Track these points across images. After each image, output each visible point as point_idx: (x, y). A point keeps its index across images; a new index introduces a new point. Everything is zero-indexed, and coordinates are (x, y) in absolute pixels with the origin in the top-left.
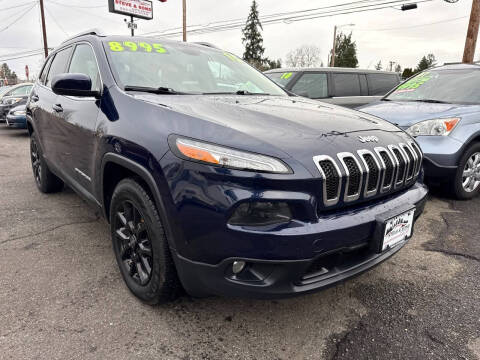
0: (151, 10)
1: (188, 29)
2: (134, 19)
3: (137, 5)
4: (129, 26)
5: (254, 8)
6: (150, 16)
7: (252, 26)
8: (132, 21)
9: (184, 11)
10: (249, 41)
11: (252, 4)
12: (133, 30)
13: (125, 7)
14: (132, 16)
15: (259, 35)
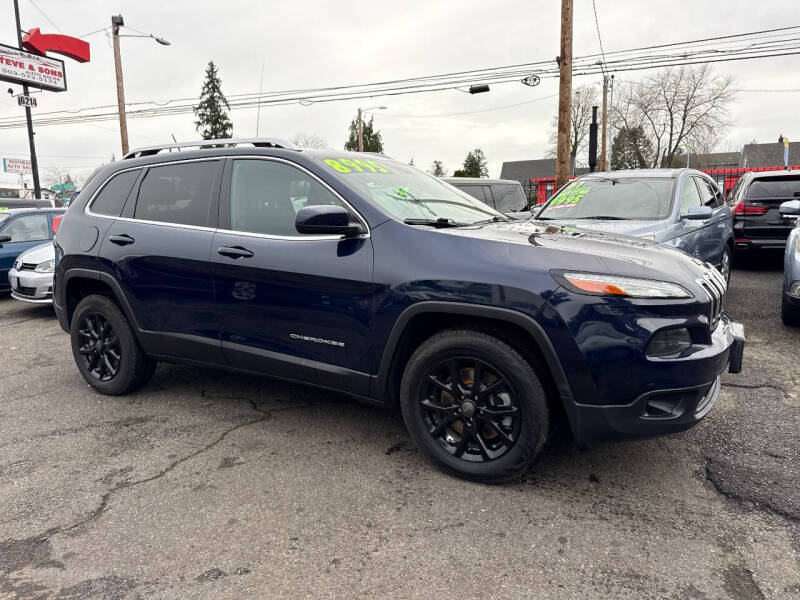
0: (63, 75)
1: (127, 109)
2: (30, 89)
3: (36, 67)
4: (21, 101)
5: (211, 73)
6: (60, 84)
7: (211, 103)
8: (26, 93)
9: (119, 78)
10: (208, 127)
11: (208, 68)
12: (28, 109)
13: (12, 68)
14: (26, 84)
15: (225, 118)
